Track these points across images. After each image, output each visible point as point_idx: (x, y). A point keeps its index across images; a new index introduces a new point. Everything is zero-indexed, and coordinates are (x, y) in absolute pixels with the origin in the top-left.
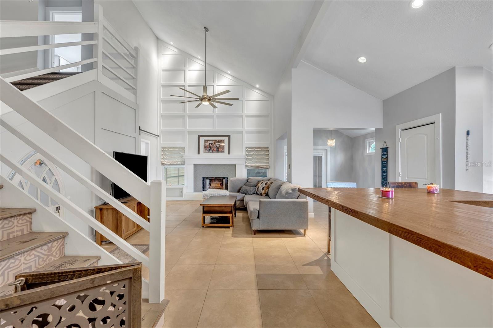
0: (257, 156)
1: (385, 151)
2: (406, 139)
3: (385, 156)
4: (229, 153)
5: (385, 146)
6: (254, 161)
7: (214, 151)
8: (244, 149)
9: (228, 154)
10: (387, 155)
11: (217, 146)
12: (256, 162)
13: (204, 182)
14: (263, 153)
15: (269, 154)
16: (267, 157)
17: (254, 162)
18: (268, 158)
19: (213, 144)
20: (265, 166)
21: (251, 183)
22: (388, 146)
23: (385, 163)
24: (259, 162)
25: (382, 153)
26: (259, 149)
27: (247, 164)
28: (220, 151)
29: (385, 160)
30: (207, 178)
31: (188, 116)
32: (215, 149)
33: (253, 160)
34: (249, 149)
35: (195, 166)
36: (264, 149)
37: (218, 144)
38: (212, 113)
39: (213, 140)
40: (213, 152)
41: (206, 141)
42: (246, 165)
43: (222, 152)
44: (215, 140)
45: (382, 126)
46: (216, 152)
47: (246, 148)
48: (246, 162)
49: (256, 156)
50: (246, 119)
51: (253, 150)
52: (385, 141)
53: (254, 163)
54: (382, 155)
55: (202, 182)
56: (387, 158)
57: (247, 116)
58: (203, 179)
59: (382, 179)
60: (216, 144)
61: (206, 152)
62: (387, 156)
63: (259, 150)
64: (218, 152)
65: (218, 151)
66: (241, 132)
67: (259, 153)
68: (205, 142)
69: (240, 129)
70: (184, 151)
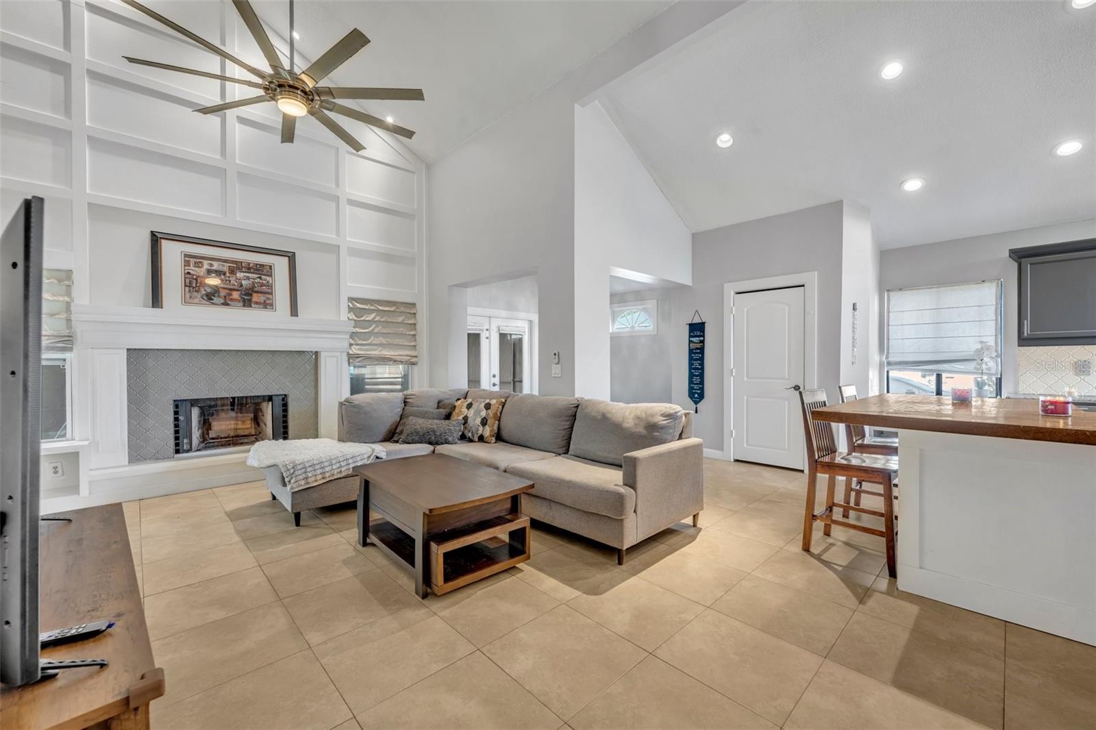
0: (383, 327)
1: (697, 329)
2: (746, 310)
3: (698, 339)
4: (294, 312)
5: (697, 320)
6: (374, 342)
7: (232, 300)
8: (344, 304)
9: (292, 315)
10: (703, 336)
11: (243, 282)
12: (381, 345)
13: (181, 418)
14: (400, 319)
15: (415, 324)
16: (412, 331)
17: (376, 345)
18: (414, 335)
19: (224, 274)
20: (407, 356)
21: (422, 407)
22: (704, 321)
23: (699, 351)
24: (390, 344)
25: (690, 334)
26: (388, 306)
27: (355, 350)
28: (256, 303)
29: (699, 346)
30: (194, 402)
31: (88, 136)
32: (236, 295)
33: (372, 338)
34: (359, 306)
35: (135, 355)
36: (402, 309)
37: (248, 278)
38: (218, 157)
39: (226, 261)
40: (225, 304)
41: (192, 261)
42: (351, 352)
43: (267, 305)
44: (233, 262)
45: (691, 280)
46: (241, 304)
47: (351, 299)
48: (351, 345)
49: (380, 327)
50: (347, 210)
51: (372, 308)
52: (697, 311)
53: (375, 347)
54: (690, 336)
55: (170, 418)
56: (702, 342)
57: (352, 203)
58: (177, 406)
59: (691, 382)
60: (240, 275)
61: (196, 301)
62: (702, 338)
63: (387, 309)
64: (250, 306)
65: (247, 303)
66: (335, 249)
67: (389, 320)
68: (187, 264)
69: (330, 237)
70: (69, 287)
